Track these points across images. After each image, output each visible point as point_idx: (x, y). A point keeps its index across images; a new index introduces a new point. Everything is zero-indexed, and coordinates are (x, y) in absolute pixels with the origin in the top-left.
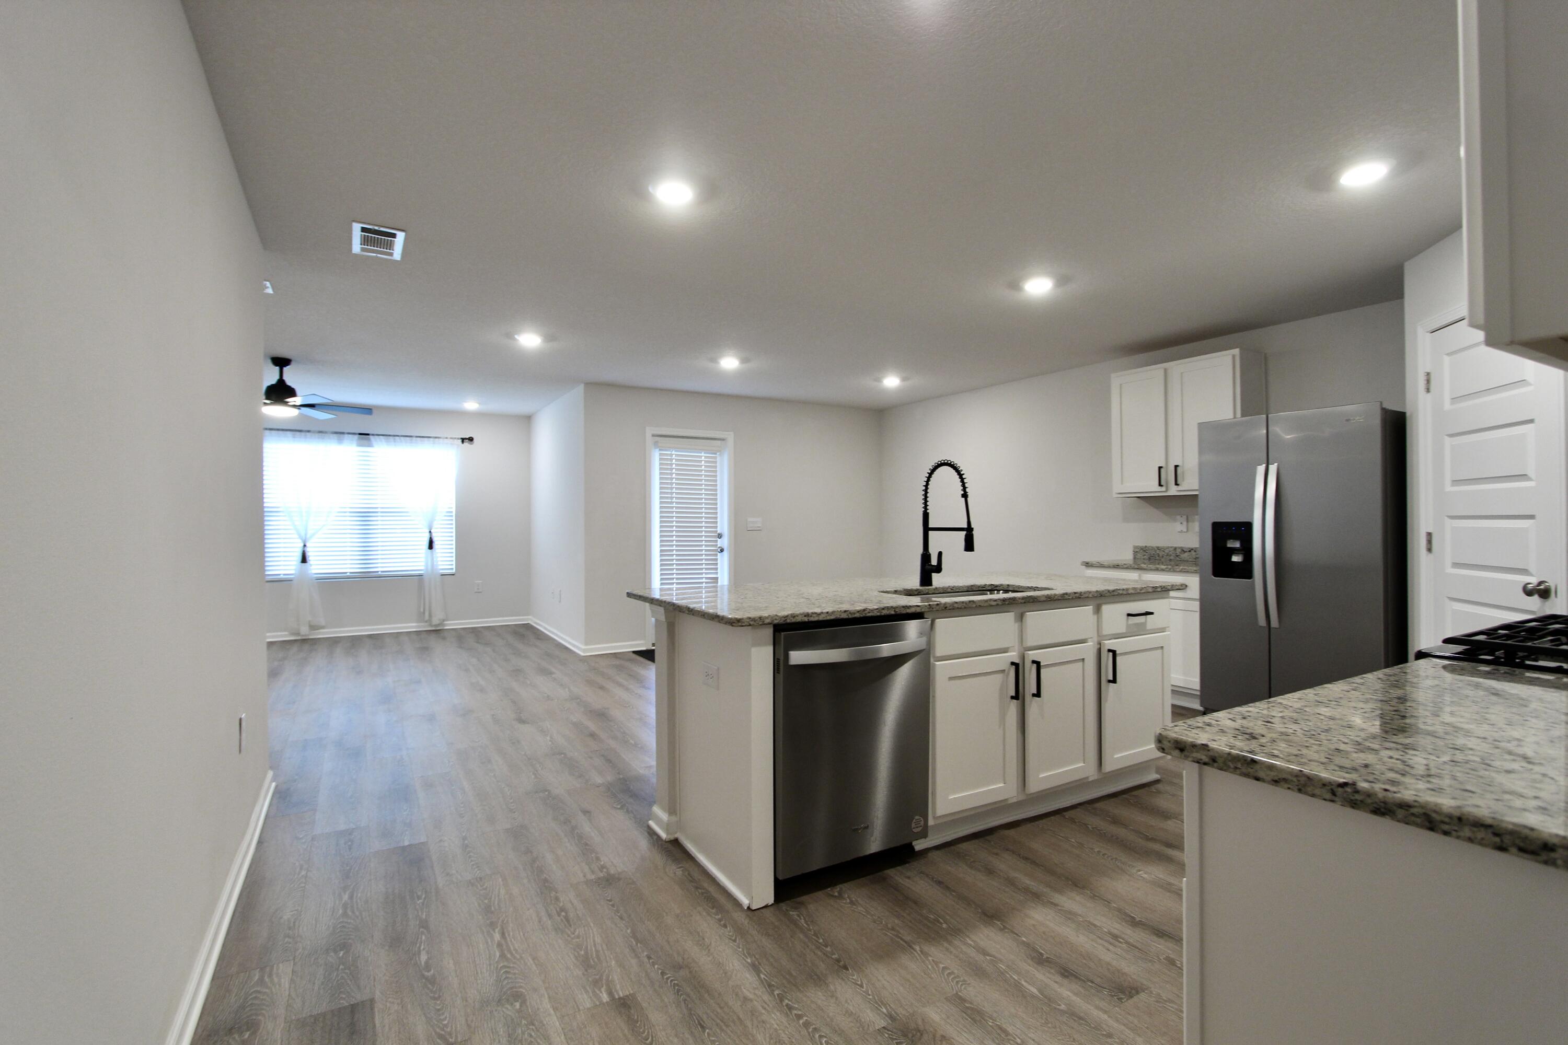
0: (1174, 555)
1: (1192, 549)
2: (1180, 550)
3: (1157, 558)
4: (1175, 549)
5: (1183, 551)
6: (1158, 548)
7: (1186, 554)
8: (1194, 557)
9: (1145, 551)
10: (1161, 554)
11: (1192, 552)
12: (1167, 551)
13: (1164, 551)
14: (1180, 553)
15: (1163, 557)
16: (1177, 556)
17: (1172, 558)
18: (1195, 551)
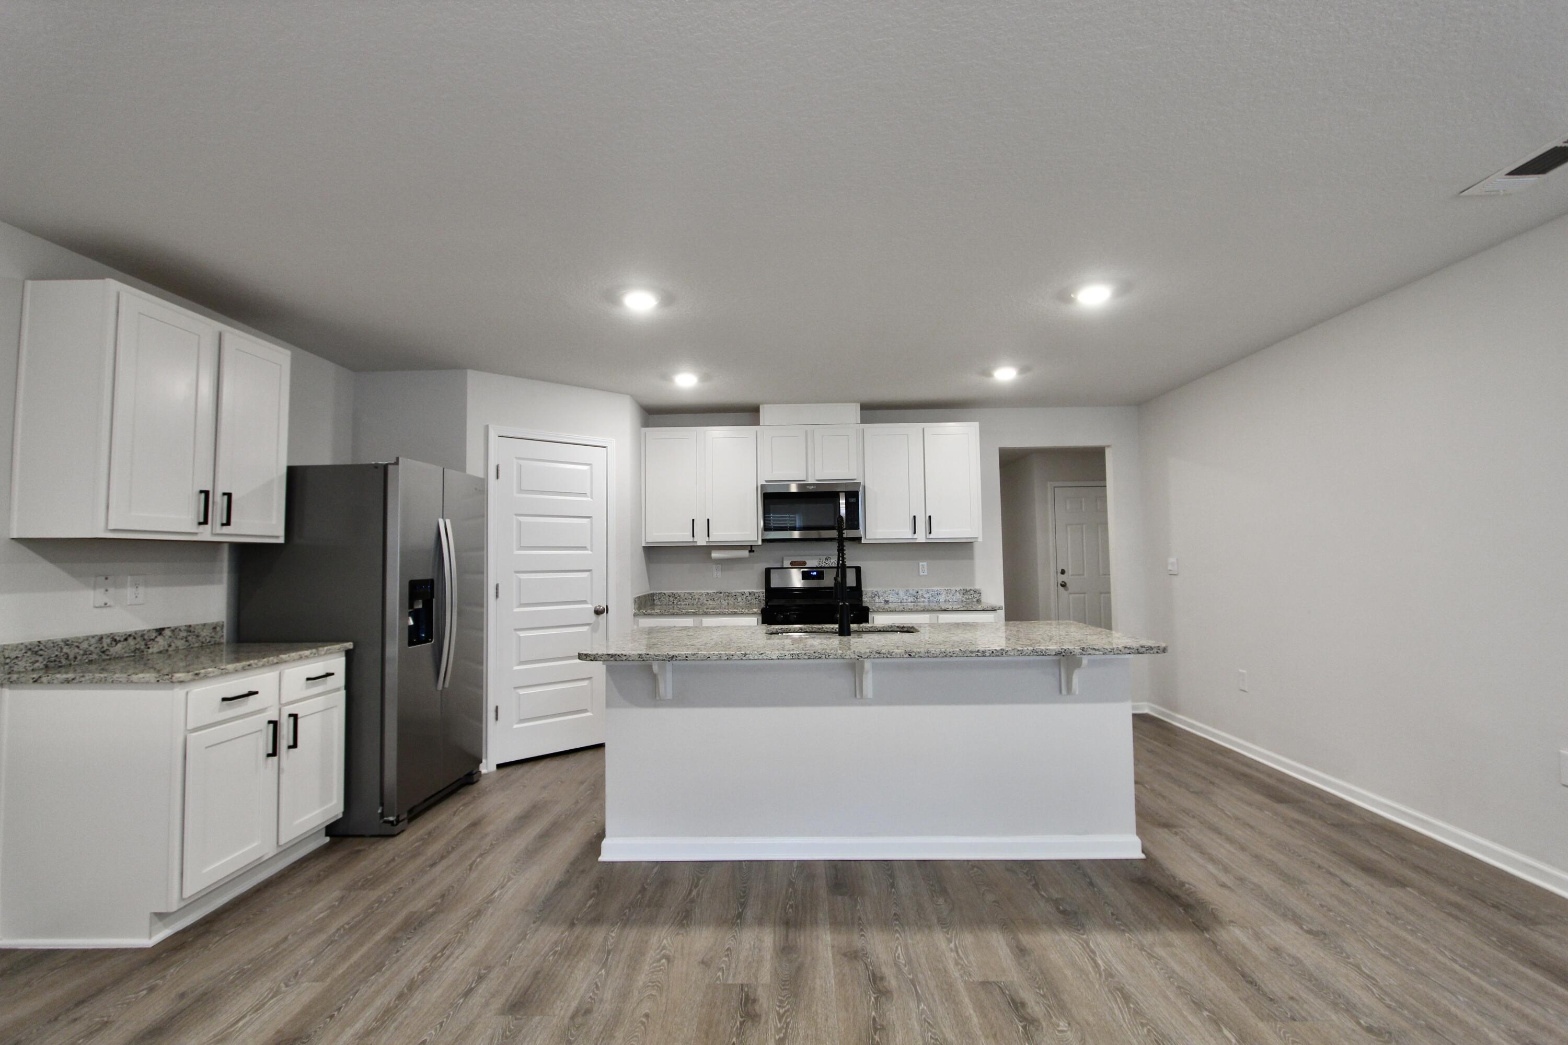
0: (98, 651)
1: (130, 635)
2: (109, 641)
3: (64, 662)
4: (101, 638)
5: (115, 640)
6: (66, 642)
7: (119, 645)
8: (133, 648)
9: (36, 653)
10: (72, 652)
11: (131, 641)
12: (85, 645)
13: (78, 647)
14: (110, 645)
15: (76, 658)
16: (103, 652)
17: (94, 656)
18: (135, 638)
